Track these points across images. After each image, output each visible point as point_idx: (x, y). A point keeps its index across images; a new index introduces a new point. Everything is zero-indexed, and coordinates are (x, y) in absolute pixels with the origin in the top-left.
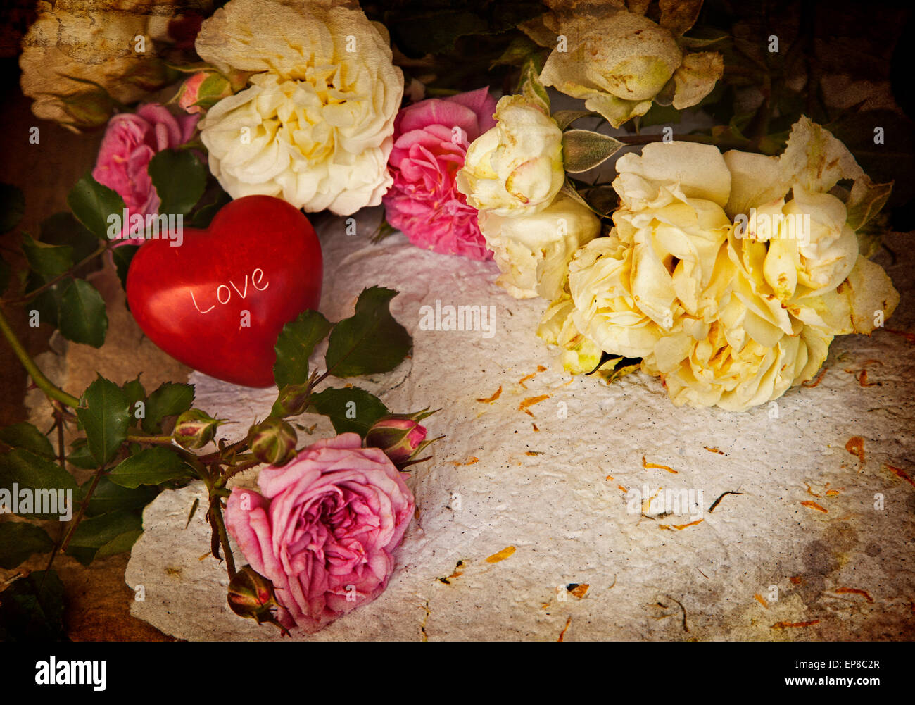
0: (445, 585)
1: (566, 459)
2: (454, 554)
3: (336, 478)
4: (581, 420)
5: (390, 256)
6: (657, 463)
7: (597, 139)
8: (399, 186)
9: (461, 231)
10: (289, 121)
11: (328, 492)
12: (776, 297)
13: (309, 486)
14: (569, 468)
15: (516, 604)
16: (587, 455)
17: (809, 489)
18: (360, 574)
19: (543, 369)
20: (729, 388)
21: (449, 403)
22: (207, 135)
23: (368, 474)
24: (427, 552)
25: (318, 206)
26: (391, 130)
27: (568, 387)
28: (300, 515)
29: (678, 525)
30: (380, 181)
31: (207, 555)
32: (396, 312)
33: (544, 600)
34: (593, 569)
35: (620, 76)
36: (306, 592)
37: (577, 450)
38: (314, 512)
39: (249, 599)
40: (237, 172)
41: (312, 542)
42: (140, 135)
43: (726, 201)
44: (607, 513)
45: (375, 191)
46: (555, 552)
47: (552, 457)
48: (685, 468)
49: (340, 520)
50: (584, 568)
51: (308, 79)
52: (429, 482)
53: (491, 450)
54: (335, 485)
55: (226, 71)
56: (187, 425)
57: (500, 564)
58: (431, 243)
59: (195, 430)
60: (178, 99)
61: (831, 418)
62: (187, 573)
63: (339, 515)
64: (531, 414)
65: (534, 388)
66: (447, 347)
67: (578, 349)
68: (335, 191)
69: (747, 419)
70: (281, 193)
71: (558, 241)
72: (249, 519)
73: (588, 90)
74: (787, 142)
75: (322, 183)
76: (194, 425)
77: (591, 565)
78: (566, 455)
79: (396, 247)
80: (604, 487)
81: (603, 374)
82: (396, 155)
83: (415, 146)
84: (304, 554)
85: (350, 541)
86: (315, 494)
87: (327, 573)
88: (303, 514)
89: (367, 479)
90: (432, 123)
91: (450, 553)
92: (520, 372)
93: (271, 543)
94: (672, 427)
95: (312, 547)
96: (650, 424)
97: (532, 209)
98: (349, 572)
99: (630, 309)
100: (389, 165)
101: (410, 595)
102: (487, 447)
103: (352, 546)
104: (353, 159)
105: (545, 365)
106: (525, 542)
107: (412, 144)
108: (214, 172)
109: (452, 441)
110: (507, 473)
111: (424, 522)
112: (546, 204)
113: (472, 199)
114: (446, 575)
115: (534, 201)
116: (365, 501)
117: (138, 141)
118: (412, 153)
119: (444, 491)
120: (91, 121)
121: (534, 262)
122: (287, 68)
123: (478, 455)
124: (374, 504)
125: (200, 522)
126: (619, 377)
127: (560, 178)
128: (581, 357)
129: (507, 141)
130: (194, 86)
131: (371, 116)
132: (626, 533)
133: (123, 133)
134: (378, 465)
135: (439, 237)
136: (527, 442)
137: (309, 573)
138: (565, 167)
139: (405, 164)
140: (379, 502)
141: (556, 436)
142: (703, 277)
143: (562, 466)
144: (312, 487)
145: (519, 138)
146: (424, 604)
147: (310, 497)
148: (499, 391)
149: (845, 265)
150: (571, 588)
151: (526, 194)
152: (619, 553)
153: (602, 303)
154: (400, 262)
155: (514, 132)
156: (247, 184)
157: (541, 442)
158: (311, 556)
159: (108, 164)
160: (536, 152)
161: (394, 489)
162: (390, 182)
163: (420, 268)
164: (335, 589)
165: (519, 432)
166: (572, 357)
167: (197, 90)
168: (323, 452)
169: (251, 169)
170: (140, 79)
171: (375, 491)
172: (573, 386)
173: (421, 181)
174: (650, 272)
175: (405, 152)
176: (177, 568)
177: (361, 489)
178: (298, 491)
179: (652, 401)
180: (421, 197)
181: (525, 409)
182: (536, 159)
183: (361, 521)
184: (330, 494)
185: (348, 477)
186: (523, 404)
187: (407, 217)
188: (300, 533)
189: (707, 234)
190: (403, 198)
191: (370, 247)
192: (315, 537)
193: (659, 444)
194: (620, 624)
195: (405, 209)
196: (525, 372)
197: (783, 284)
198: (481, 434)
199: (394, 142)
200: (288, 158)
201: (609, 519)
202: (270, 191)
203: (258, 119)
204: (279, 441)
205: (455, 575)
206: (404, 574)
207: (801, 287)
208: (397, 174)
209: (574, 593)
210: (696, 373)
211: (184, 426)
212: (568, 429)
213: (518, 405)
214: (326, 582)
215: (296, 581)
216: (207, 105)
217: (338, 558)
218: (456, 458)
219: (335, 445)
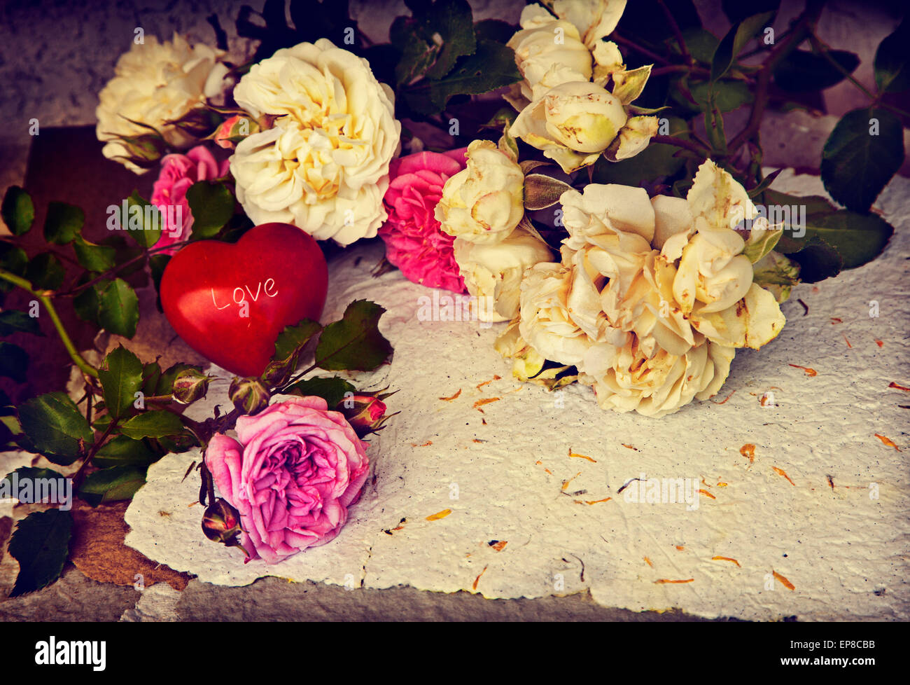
0: (388, 535)
1: (506, 446)
2: (400, 513)
3: (301, 430)
4: (523, 418)
5: (386, 287)
6: (580, 454)
7: (554, 184)
8: (392, 221)
9: (443, 263)
10: (306, 162)
11: (293, 441)
12: (681, 310)
13: (276, 433)
14: (506, 453)
15: (445, 553)
16: (523, 444)
17: (703, 481)
18: (316, 518)
19: (498, 378)
20: (646, 395)
21: (416, 400)
22: (236, 167)
23: (328, 432)
24: (378, 510)
25: (324, 235)
26: (386, 170)
27: (517, 393)
28: (266, 456)
29: (590, 501)
30: (376, 215)
31: (195, 503)
32: (384, 330)
33: (467, 551)
34: (513, 531)
35: (571, 128)
36: (267, 523)
37: (516, 440)
38: (278, 456)
39: (218, 524)
40: (258, 201)
41: (276, 482)
42: (183, 169)
43: (652, 237)
44: (531, 489)
45: (372, 223)
46: (484, 516)
47: (494, 444)
48: (603, 459)
49: (303, 470)
50: (506, 529)
51: (324, 127)
52: (389, 457)
53: (444, 437)
54: (299, 435)
55: (256, 116)
56: (183, 380)
57: (436, 522)
58: (420, 277)
59: (189, 384)
60: (214, 137)
61: (731, 428)
62: (176, 515)
63: (302, 465)
64: (482, 411)
65: (488, 392)
66: (421, 358)
67: (525, 359)
68: (339, 224)
69: (662, 425)
70: (294, 221)
71: (516, 268)
72: (224, 457)
73: (548, 141)
74: (694, 180)
75: (329, 214)
76: (188, 380)
77: (512, 528)
78: (506, 443)
79: (393, 281)
80: (533, 470)
81: (546, 382)
82: (391, 195)
83: (407, 187)
84: (268, 491)
85: (310, 487)
86: (280, 440)
87: (288, 513)
88: (269, 456)
89: (327, 436)
90: (423, 168)
91: (397, 512)
92: (478, 379)
93: (240, 477)
94: (598, 428)
95: (275, 487)
96: (580, 424)
97: (493, 236)
98: (307, 513)
99: (565, 320)
100: (385, 201)
101: (358, 542)
102: (441, 434)
103: (311, 492)
104: (355, 195)
105: (500, 375)
106: (461, 507)
107: (405, 185)
108: (240, 199)
109: (412, 428)
110: (453, 455)
111: (378, 488)
112: (506, 234)
113: (445, 225)
114: (390, 528)
115: (494, 229)
116: (325, 455)
117: (182, 174)
118: (405, 193)
119: (399, 465)
120: (146, 158)
121: (493, 283)
122: (307, 117)
123: (432, 440)
124: (332, 459)
125: (194, 478)
126: (559, 387)
127: (519, 214)
128: (527, 365)
129: (475, 176)
130: (228, 125)
131: (372, 157)
132: (545, 505)
133: (171, 169)
134: (338, 426)
135: (428, 271)
136: (475, 432)
137: (271, 509)
138: (525, 203)
139: (398, 202)
140: (337, 458)
141: (500, 428)
142: (621, 289)
143: (501, 451)
144: (278, 434)
145: (484, 174)
146: (368, 549)
147: (276, 442)
148: (459, 393)
149: (737, 286)
150: (492, 543)
151: (487, 221)
152: (536, 519)
153: (543, 314)
154: (393, 293)
155: (481, 169)
156: (266, 211)
157: (488, 432)
158: (274, 495)
159: (158, 197)
160: (499, 187)
161: (351, 449)
162: (385, 217)
163: (410, 298)
164: (292, 527)
165: (470, 424)
166: (520, 365)
167: (231, 129)
168: (291, 407)
169: (270, 198)
170: (190, 124)
171: (334, 447)
172: (521, 392)
173: (412, 219)
174: (582, 289)
175: (398, 192)
176: (169, 512)
177: (322, 444)
178: (266, 436)
179: (585, 407)
180: (412, 233)
181: (478, 407)
182: (497, 192)
183: (321, 473)
184: (295, 443)
185: (311, 431)
186: (477, 403)
187: (402, 252)
188: (265, 472)
189: (629, 256)
190: (399, 236)
191: (371, 280)
192: (278, 478)
193: (585, 440)
194: (528, 573)
195: (399, 245)
196: (483, 380)
197: (686, 299)
198: (438, 424)
199: (390, 183)
200: (301, 191)
201: (532, 493)
202: (285, 219)
203: (279, 156)
204: (254, 392)
205: (398, 528)
206: (356, 525)
207: (699, 303)
208: (392, 211)
209: (494, 547)
210: (618, 379)
211: (180, 381)
212: (511, 424)
213: (473, 404)
214: (286, 520)
215: (258, 512)
216: (236, 141)
217: (298, 500)
218: (414, 441)
219: (303, 404)
